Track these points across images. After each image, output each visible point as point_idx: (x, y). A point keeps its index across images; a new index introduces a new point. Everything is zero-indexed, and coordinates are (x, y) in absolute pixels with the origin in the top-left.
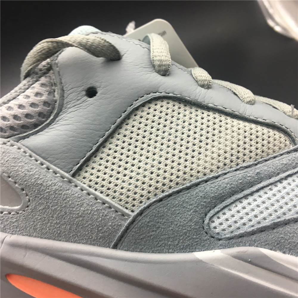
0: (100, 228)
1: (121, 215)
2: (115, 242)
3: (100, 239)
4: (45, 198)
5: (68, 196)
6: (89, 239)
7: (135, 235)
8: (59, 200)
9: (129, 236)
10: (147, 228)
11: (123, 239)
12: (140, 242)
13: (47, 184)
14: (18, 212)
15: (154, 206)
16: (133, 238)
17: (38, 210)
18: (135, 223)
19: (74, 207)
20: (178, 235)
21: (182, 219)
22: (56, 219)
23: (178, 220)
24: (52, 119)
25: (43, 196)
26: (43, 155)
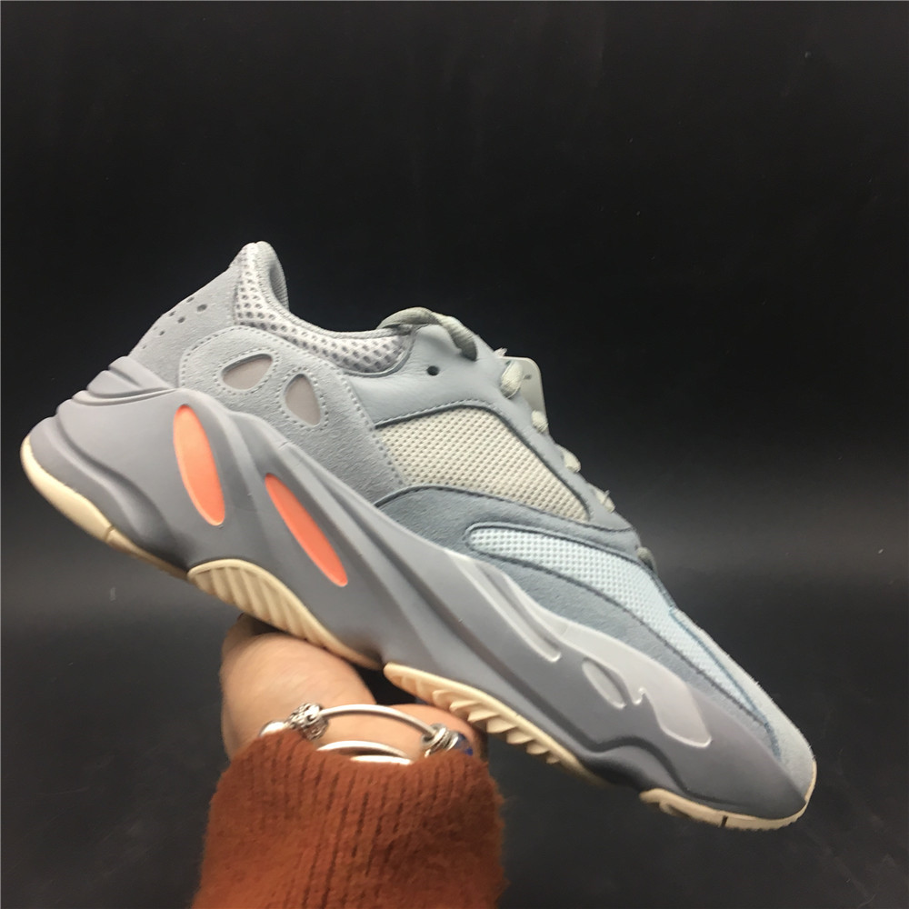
0: (373, 482)
2: (379, 501)
3: (368, 491)
4: (342, 430)
5: (363, 439)
7: (400, 505)
8: (353, 438)
11: (387, 503)
12: (402, 514)
13: (351, 420)
14: (310, 429)
17: (329, 437)
18: (408, 494)
26: (360, 396)
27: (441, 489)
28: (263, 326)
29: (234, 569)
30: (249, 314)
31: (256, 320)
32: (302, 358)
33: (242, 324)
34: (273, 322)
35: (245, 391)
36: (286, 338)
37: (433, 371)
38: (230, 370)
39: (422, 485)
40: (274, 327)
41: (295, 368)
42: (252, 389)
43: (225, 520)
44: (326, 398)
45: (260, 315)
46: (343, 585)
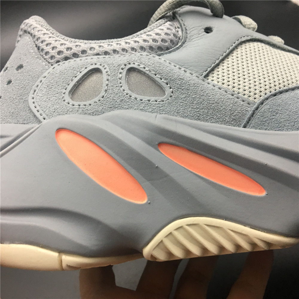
0: (232, 112)
1: (247, 103)
2: (245, 123)
3: (232, 121)
4: (186, 89)
5: (204, 88)
6: (223, 121)
7: (260, 118)
8: (197, 90)
9: (255, 119)
10: (269, 113)
11: (250, 122)
12: (265, 123)
13: (187, 80)
14: (163, 100)
15: (271, 98)
16: (259, 120)
17: (181, 98)
18: (259, 109)
19: (210, 96)
20: (293, 118)
21: (294, 108)
22: (196, 105)
23: (291, 108)
24: (180, 45)
25: (185, 88)
26: (179, 64)
27: (275, 95)
28: (75, 55)
29: (178, 229)
30: (60, 53)
31: (67, 53)
32: (121, 59)
33: (58, 62)
34: (80, 49)
35: (96, 99)
36: (98, 54)
37: (208, 30)
38: (73, 91)
39: (262, 98)
40: (84, 52)
41: (123, 66)
42: (101, 95)
43: (148, 196)
44: (159, 73)
45: (68, 49)
46: (264, 194)
